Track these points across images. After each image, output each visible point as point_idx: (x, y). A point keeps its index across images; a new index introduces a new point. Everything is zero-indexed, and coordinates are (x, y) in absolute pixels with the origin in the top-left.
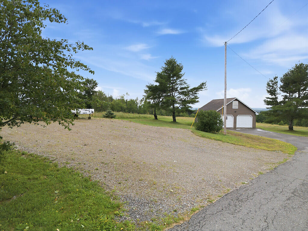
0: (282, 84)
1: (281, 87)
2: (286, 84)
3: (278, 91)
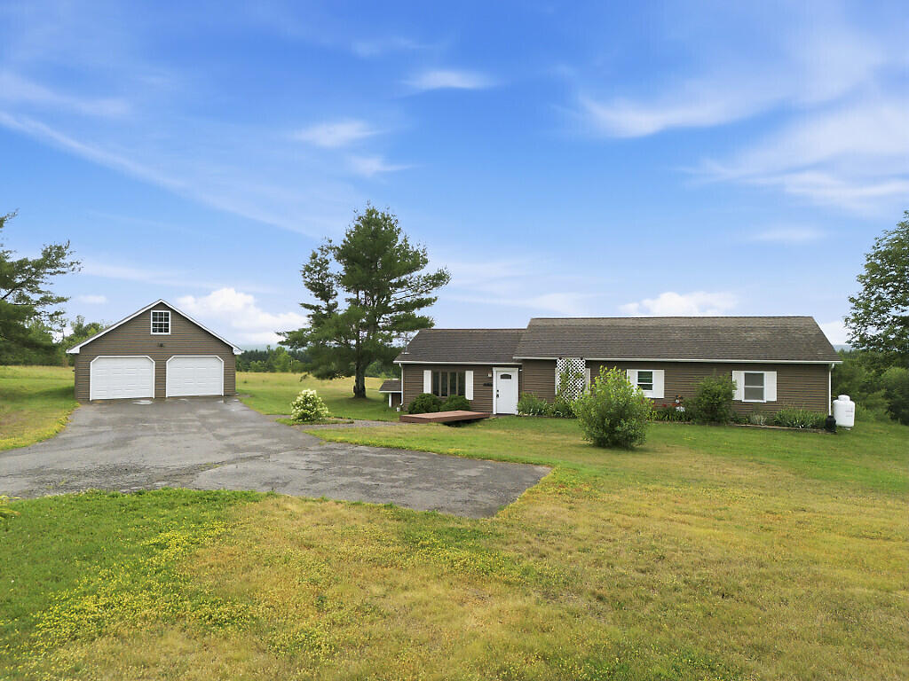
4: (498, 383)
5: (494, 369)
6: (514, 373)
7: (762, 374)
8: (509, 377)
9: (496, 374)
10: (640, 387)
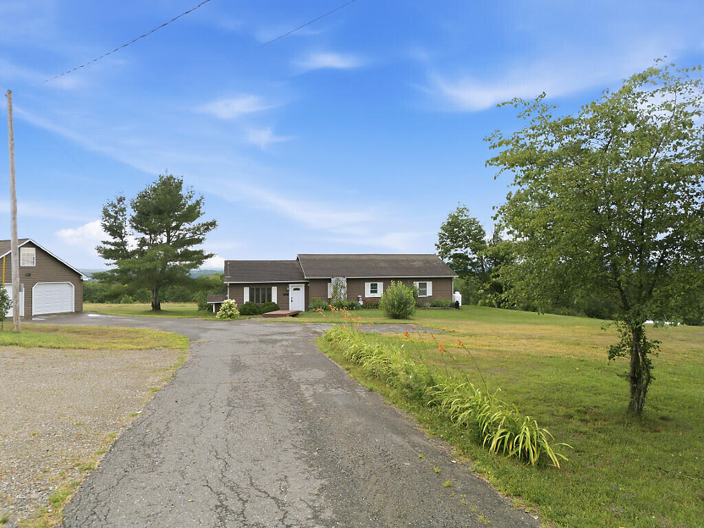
0: (134, 214)
1: (133, 220)
2: (143, 213)
3: (128, 228)
4: (292, 293)
5: (290, 285)
6: (302, 287)
7: (425, 283)
8: (299, 289)
9: (291, 288)
10: (372, 292)
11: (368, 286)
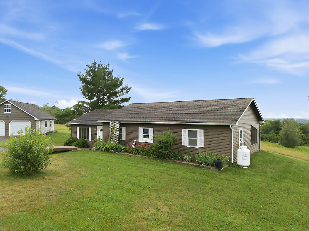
4: (99, 133)
7: (197, 131)
9: (98, 129)
10: (145, 137)
11: (141, 130)
